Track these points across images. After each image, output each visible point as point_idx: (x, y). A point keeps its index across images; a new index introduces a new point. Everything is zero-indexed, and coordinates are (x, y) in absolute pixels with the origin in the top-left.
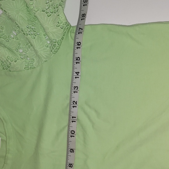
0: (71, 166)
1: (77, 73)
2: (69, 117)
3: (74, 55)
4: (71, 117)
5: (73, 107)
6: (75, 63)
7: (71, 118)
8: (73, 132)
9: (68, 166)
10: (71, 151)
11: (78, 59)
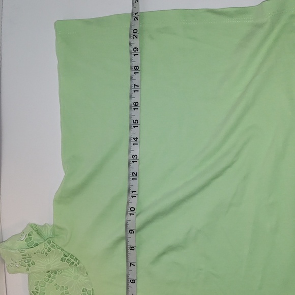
0: (133, 249)
1: (136, 139)
2: (129, 192)
3: (130, 118)
4: (131, 191)
5: (133, 179)
6: (133, 127)
7: (131, 193)
8: (133, 209)
9: (129, 249)
10: (131, 232)
11: (136, 122)
